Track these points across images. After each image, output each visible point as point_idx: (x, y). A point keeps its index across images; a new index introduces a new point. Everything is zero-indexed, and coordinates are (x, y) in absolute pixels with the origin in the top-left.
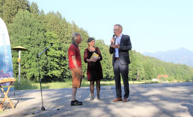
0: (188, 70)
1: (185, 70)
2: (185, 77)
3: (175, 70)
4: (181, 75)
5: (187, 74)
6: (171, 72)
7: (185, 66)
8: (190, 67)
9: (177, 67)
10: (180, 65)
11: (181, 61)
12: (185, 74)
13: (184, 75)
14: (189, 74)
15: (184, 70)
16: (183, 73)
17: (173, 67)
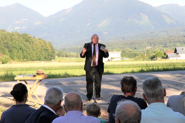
0: (31, 43)
1: (27, 44)
2: (28, 55)
3: (10, 43)
4: (20, 51)
5: (30, 50)
6: (3, 47)
7: (26, 36)
8: (34, 38)
9: (13, 37)
10: (18, 35)
11: (17, 28)
12: (28, 50)
13: (25, 52)
14: (34, 50)
15: (25, 43)
16: (24, 48)
17: (6, 38)
